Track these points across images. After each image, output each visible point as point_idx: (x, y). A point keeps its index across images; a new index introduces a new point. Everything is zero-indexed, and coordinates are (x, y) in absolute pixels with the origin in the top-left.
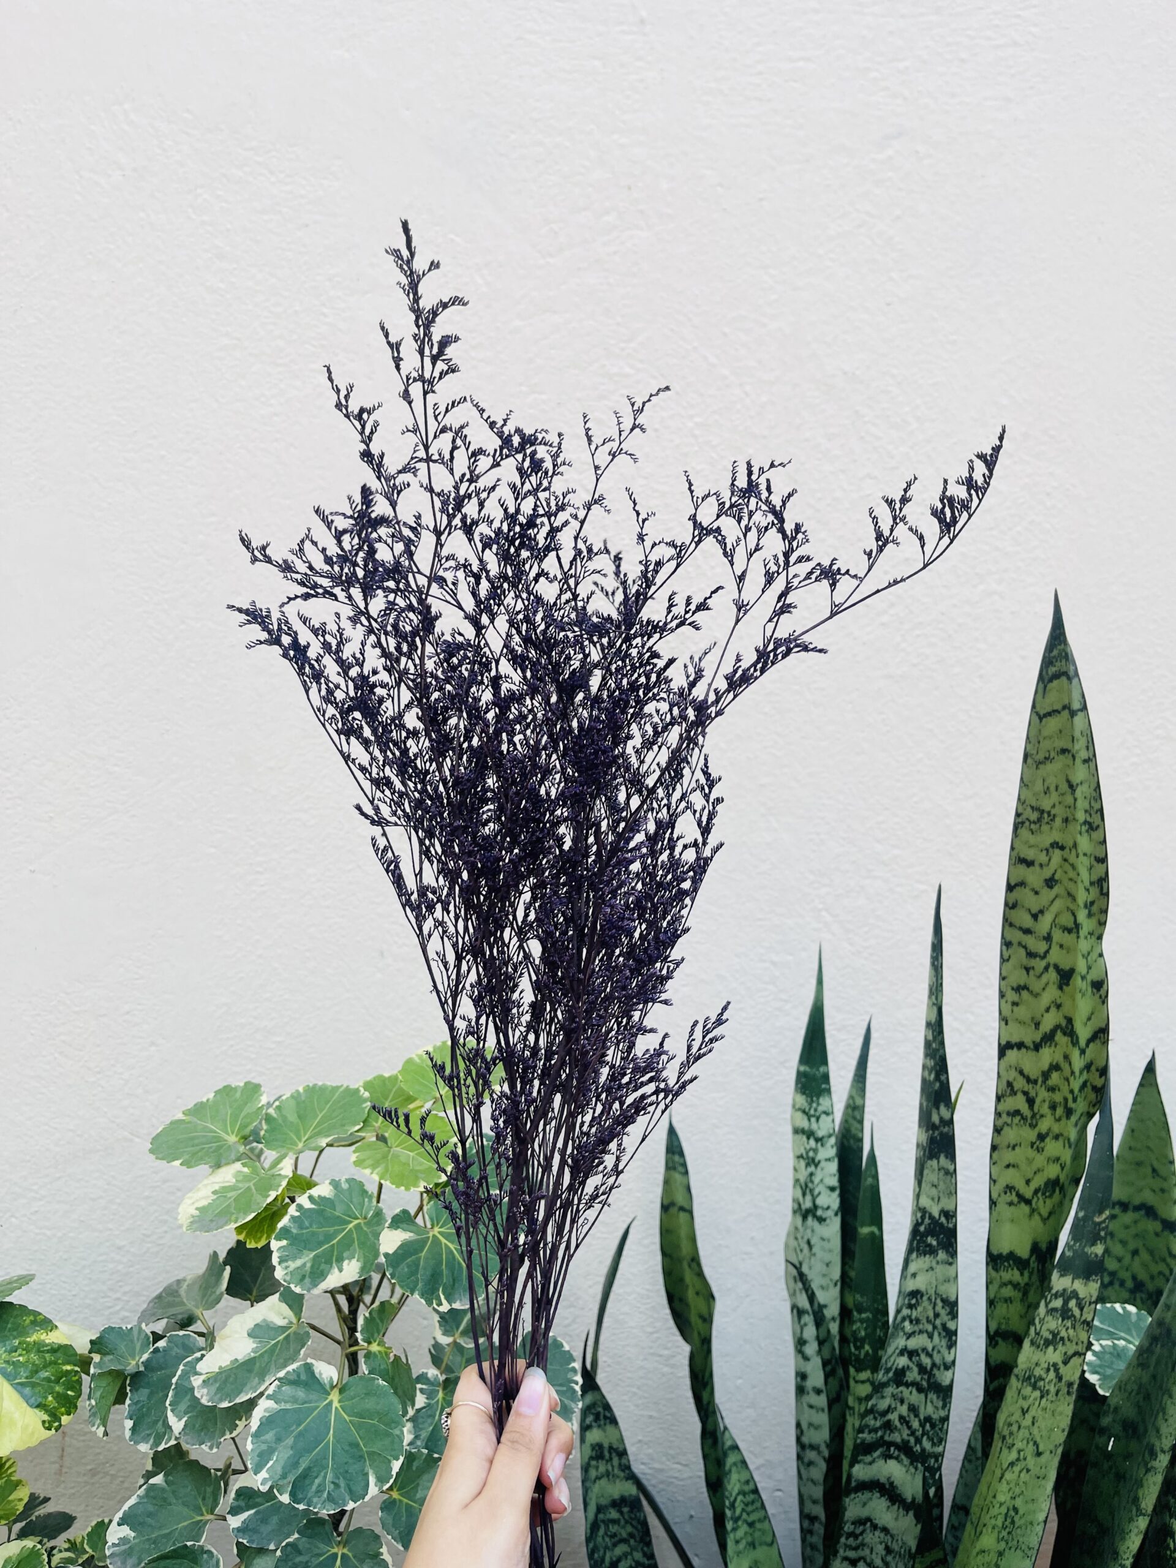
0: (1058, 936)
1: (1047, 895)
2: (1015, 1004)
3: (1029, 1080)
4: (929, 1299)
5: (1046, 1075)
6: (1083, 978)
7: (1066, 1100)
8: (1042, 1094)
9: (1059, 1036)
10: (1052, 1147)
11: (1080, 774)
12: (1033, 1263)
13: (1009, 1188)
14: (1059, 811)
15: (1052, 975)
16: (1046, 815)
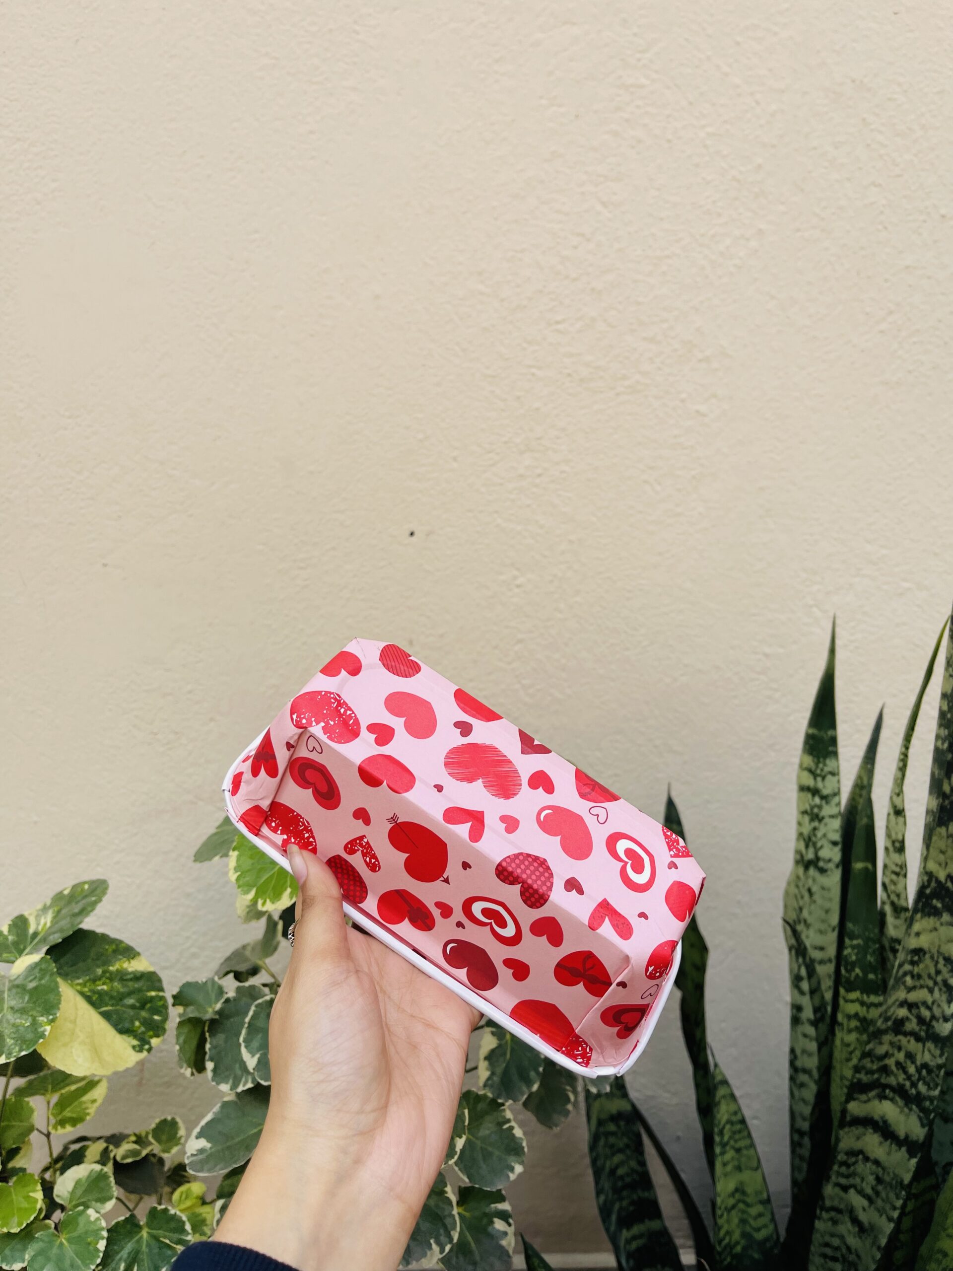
4: (932, 957)
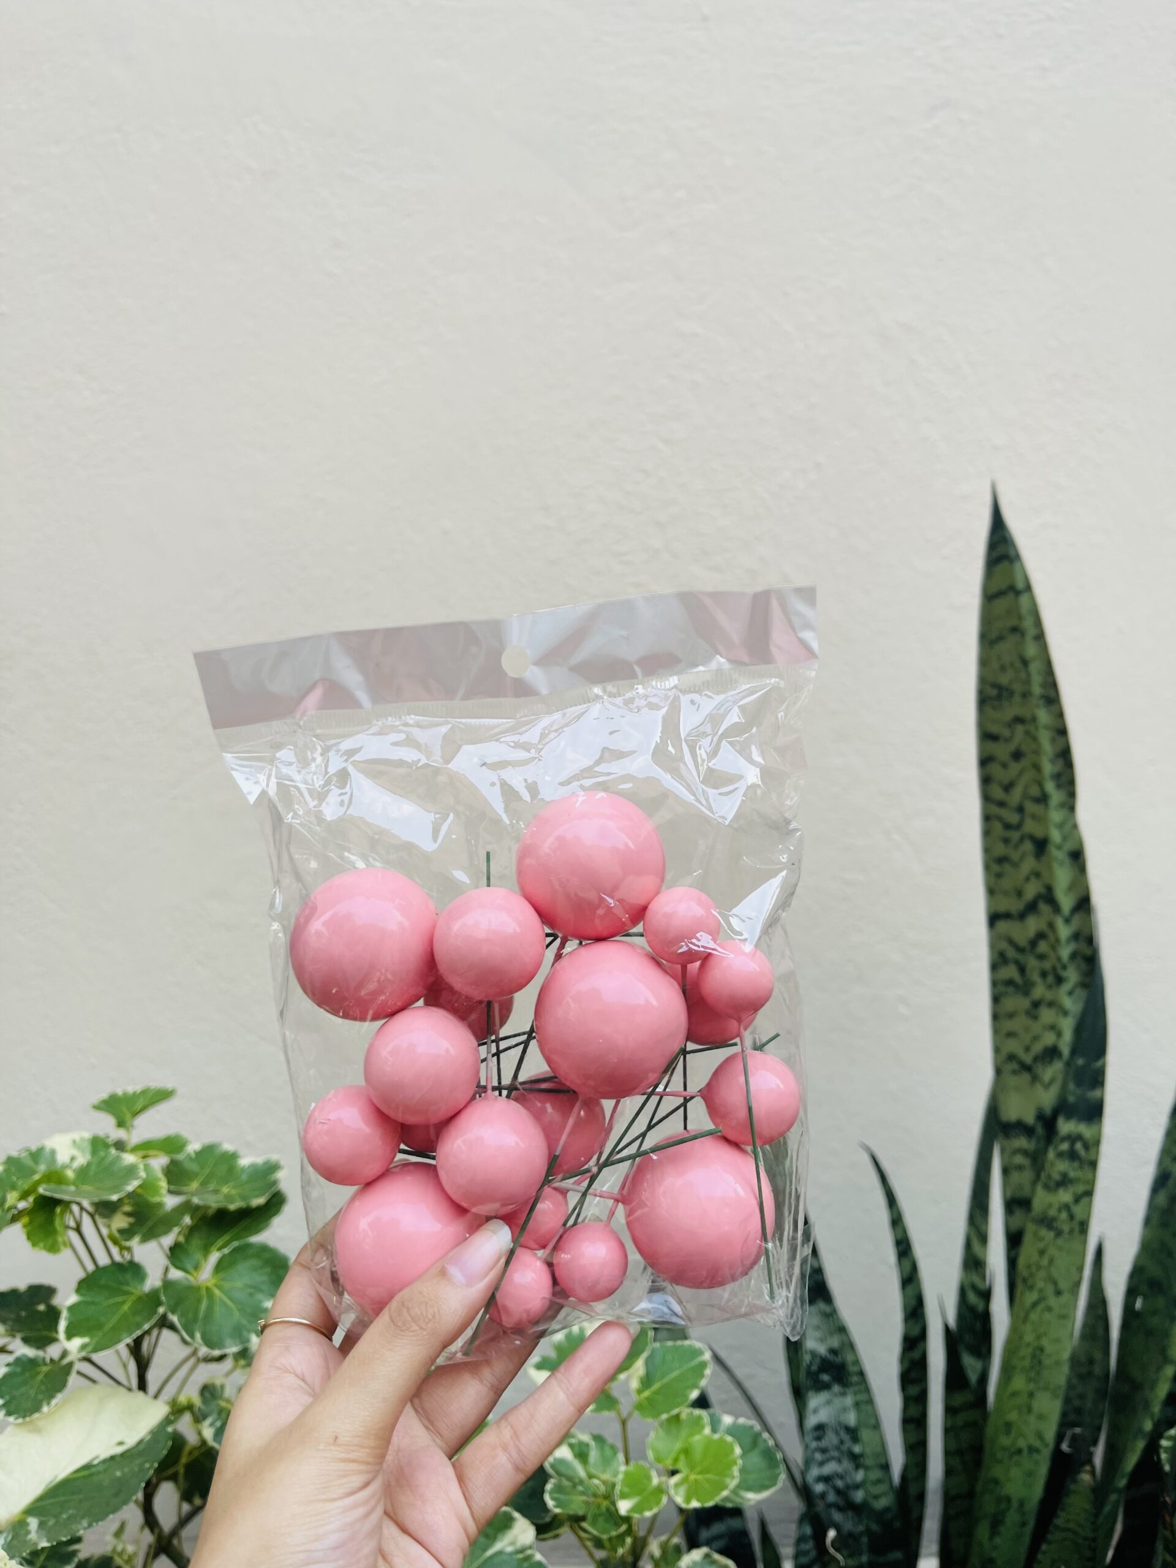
0: (1030, 807)
1: (1015, 767)
2: (999, 875)
3: (1020, 950)
5: (1033, 943)
6: (1059, 847)
7: (1054, 969)
8: (1032, 963)
9: (1044, 907)
10: (1047, 1015)
11: (1031, 650)
12: (1040, 1130)
13: (1011, 1057)
14: (1018, 688)
15: (1028, 846)
16: (1005, 694)
